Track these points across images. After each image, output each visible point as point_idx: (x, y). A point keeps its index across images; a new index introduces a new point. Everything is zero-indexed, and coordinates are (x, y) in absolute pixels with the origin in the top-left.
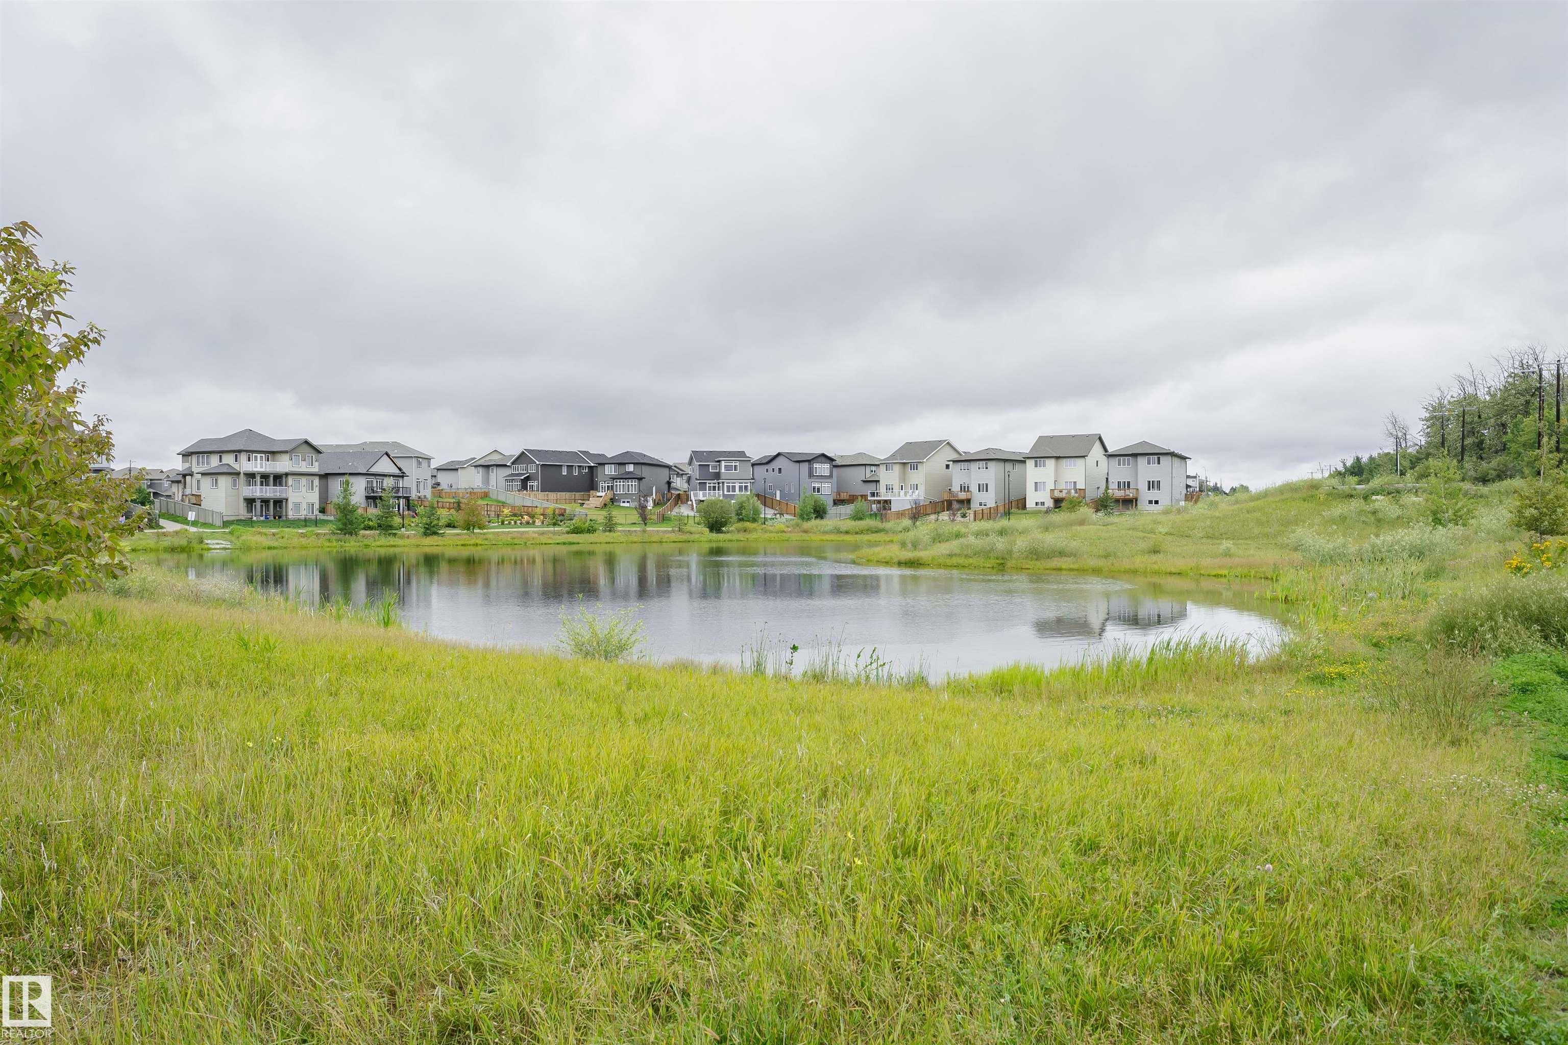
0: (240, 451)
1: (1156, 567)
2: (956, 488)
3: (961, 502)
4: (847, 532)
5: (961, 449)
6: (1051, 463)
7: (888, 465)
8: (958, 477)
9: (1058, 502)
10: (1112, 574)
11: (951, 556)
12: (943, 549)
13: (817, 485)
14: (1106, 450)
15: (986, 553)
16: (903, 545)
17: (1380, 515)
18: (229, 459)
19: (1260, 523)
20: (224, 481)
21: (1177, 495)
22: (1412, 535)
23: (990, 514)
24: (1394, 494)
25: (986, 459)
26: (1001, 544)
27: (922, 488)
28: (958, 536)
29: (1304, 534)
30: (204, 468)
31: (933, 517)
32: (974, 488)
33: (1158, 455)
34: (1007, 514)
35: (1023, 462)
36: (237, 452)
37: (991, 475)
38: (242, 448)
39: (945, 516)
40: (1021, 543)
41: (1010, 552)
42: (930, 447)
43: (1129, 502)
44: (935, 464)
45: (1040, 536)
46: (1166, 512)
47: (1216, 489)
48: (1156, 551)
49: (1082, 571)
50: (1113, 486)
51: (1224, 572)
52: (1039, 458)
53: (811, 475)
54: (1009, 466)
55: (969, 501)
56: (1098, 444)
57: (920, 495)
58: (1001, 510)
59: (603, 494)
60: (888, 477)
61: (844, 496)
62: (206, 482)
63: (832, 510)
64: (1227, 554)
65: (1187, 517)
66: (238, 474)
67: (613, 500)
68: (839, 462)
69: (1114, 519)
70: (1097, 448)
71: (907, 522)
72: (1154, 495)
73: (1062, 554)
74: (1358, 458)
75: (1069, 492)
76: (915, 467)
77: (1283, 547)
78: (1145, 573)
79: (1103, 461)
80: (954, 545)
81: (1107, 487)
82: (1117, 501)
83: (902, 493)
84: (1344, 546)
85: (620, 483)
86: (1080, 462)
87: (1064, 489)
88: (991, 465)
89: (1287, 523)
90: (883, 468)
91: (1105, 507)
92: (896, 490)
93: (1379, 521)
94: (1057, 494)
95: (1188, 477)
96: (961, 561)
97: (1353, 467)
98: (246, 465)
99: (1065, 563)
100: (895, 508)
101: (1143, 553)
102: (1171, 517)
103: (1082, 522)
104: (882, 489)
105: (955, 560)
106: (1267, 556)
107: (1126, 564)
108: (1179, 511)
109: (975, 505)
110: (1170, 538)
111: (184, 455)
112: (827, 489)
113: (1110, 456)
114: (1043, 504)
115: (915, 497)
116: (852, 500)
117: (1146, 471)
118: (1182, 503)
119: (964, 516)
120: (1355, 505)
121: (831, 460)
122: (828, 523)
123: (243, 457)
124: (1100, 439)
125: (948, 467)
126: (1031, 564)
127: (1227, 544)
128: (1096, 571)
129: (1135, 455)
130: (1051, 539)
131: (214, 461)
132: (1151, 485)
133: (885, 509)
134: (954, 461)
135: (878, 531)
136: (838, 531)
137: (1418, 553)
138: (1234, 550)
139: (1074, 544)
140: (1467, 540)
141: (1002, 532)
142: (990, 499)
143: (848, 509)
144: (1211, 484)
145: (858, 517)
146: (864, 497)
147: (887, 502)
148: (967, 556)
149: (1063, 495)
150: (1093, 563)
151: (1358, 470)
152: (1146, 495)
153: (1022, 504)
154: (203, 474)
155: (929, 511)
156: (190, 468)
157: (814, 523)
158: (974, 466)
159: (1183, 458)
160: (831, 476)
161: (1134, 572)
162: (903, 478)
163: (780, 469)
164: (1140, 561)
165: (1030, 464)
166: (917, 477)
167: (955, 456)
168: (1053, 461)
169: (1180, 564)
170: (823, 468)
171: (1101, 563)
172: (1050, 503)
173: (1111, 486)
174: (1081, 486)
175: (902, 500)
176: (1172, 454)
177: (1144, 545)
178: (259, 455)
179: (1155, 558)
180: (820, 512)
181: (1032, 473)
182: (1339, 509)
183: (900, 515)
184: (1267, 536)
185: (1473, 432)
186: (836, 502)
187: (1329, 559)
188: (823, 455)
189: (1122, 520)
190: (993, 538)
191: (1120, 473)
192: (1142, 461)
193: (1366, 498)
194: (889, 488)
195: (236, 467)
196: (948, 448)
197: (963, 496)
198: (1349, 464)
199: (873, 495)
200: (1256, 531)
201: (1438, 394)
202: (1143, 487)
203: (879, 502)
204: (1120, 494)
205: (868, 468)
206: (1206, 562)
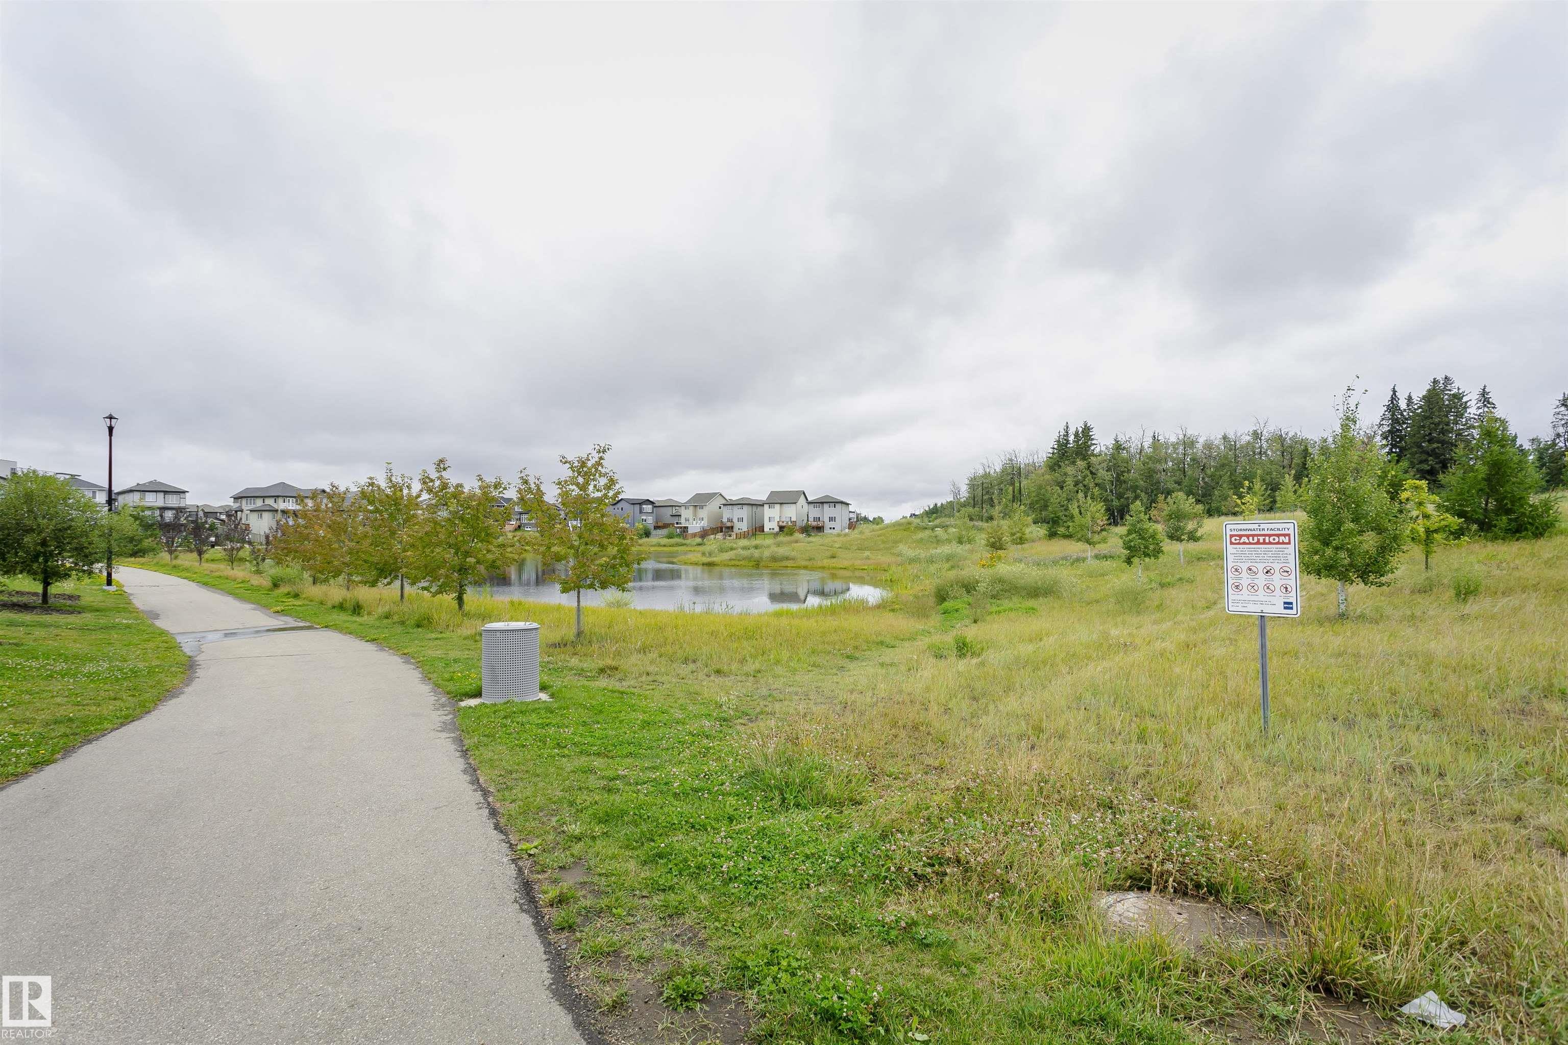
0: (278, 497)
1: (834, 565)
2: (725, 520)
3: (728, 528)
4: (665, 546)
5: (727, 498)
6: (777, 507)
7: (686, 506)
8: (727, 514)
9: (782, 528)
10: (813, 569)
11: (730, 560)
12: (726, 556)
13: (644, 518)
14: (807, 500)
15: (749, 558)
16: (704, 554)
17: (938, 538)
18: (270, 502)
19: (883, 542)
20: (266, 515)
21: (844, 525)
22: (946, 549)
23: (744, 535)
24: (945, 527)
25: (741, 504)
26: (756, 553)
27: (706, 520)
28: (732, 549)
29: (902, 548)
30: (252, 507)
31: (712, 536)
32: (735, 520)
33: (836, 503)
34: (754, 535)
35: (763, 505)
36: (276, 497)
37: (744, 512)
38: (280, 494)
39: (720, 536)
40: (767, 553)
41: (761, 558)
42: (710, 496)
43: (820, 529)
44: (713, 506)
45: (776, 549)
46: (839, 535)
47: (865, 519)
48: (833, 557)
49: (799, 567)
50: (811, 519)
51: (866, 567)
52: (771, 503)
53: (641, 512)
54: (754, 508)
55: (732, 527)
56: (803, 495)
57: (704, 523)
58: (751, 533)
59: (514, 523)
60: (686, 514)
61: (660, 524)
62: (254, 516)
63: (654, 532)
64: (868, 558)
65: (849, 539)
66: (277, 511)
67: (519, 527)
68: (657, 505)
69: (811, 539)
70: (802, 500)
71: (698, 540)
72: (832, 524)
73: (787, 558)
74: (936, 505)
75: (787, 523)
76: (702, 507)
77: (894, 554)
78: (829, 569)
79: (806, 505)
80: (731, 554)
81: (808, 520)
82: (813, 528)
83: (695, 522)
84: (919, 554)
85: (524, 516)
86: (794, 505)
87: (785, 520)
88: (745, 507)
89: (896, 542)
90: (683, 508)
91: (807, 531)
92: (691, 521)
93: (938, 541)
94: (781, 524)
95: (850, 512)
96: (737, 563)
97: (933, 509)
98: (281, 505)
99: (789, 563)
100: (690, 531)
101: (828, 558)
102: (841, 538)
103: (796, 542)
104: (683, 520)
105: (733, 563)
106: (884, 559)
107: (820, 564)
108: (846, 535)
109: (736, 530)
110: (840, 550)
111: (235, 498)
112: (650, 520)
113: (809, 503)
114: (773, 529)
115: (702, 525)
116: (665, 526)
117: (828, 511)
118: (847, 530)
119: (730, 536)
120: (928, 533)
121: (652, 503)
122: (653, 540)
123: (280, 500)
124: (804, 493)
125: (720, 508)
126: (772, 564)
127: (867, 553)
128: (805, 568)
129: (822, 503)
130: (782, 551)
131: (259, 503)
132: (831, 519)
133: (684, 532)
134: (724, 505)
135: (683, 545)
136: (659, 545)
137: (948, 558)
138: (871, 556)
139: (793, 554)
140: (971, 551)
141: (756, 547)
142: (743, 527)
143: (665, 532)
144: (863, 516)
145: (670, 536)
146: (673, 524)
147: (686, 528)
148: (739, 560)
149: (784, 524)
150: (804, 563)
151: (934, 511)
152: (828, 525)
153: (762, 529)
154: (251, 511)
155: (710, 533)
156: (241, 506)
157: (645, 540)
158: (736, 508)
159: (848, 504)
160: (652, 512)
161: (823, 568)
162: (695, 514)
163: (622, 509)
164: (826, 562)
165: (766, 507)
166: (703, 513)
167: (724, 502)
168: (779, 505)
169: (846, 563)
170: (648, 508)
171: (807, 563)
172: (777, 529)
173: (810, 519)
174: (794, 519)
175: (695, 527)
176: (842, 503)
177: (829, 554)
178: (291, 499)
179: (834, 560)
180: (647, 534)
181: (768, 512)
182: (921, 535)
183: (694, 535)
184: (887, 549)
185: (988, 493)
186: (656, 528)
187: (912, 561)
188: (648, 500)
189: (816, 539)
190: (752, 550)
191: (814, 512)
192: (826, 506)
193: (932, 530)
194: (687, 520)
195: (275, 506)
196: (721, 497)
197: (729, 524)
198: (931, 507)
199: (677, 523)
200: (882, 546)
201: (973, 471)
202: (826, 520)
203: (681, 527)
204: (815, 524)
205: (674, 508)
206: (858, 563)
